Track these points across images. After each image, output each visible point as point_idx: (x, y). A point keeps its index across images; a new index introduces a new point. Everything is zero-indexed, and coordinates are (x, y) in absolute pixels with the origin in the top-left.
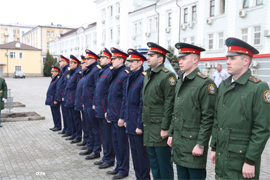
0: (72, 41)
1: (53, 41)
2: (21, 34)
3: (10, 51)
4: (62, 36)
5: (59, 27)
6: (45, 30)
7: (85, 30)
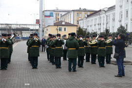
0: (96, 19)
1: (82, 20)
2: (60, 16)
3: (59, 27)
4: (88, 16)
5: (85, 10)
6: (76, 13)
7: (105, 11)
